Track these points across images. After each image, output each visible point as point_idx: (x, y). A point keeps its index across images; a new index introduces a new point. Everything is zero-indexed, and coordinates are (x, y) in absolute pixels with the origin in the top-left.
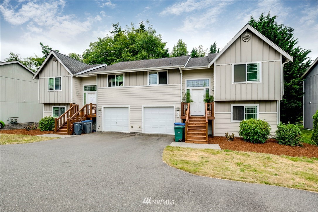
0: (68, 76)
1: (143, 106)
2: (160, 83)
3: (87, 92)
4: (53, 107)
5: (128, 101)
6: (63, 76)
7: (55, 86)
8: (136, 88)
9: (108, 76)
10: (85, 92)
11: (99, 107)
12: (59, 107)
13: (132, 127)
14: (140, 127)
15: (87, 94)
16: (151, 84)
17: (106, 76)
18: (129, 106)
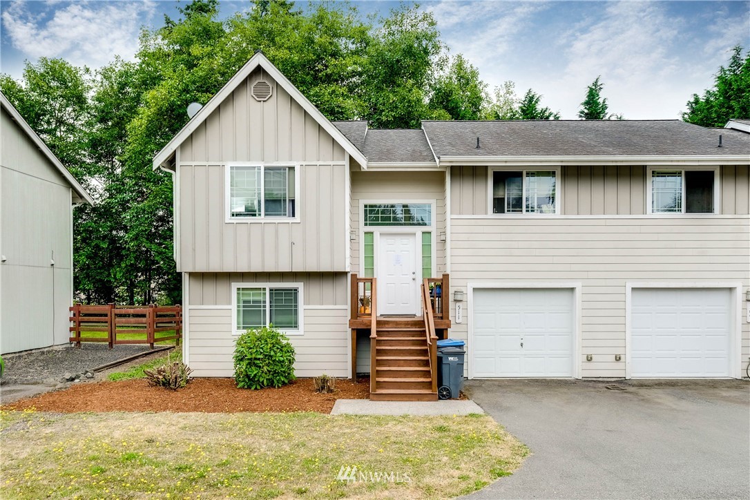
0: (332, 163)
1: (630, 285)
2: (689, 210)
3: (377, 230)
4: (235, 285)
5: (574, 267)
6: (304, 163)
7: (266, 201)
8: (603, 222)
9: (495, 173)
10: (370, 229)
11: (455, 289)
12: (268, 285)
13: (589, 359)
14: (618, 359)
15: (377, 236)
16: (658, 210)
17: (486, 176)
18: (577, 285)
